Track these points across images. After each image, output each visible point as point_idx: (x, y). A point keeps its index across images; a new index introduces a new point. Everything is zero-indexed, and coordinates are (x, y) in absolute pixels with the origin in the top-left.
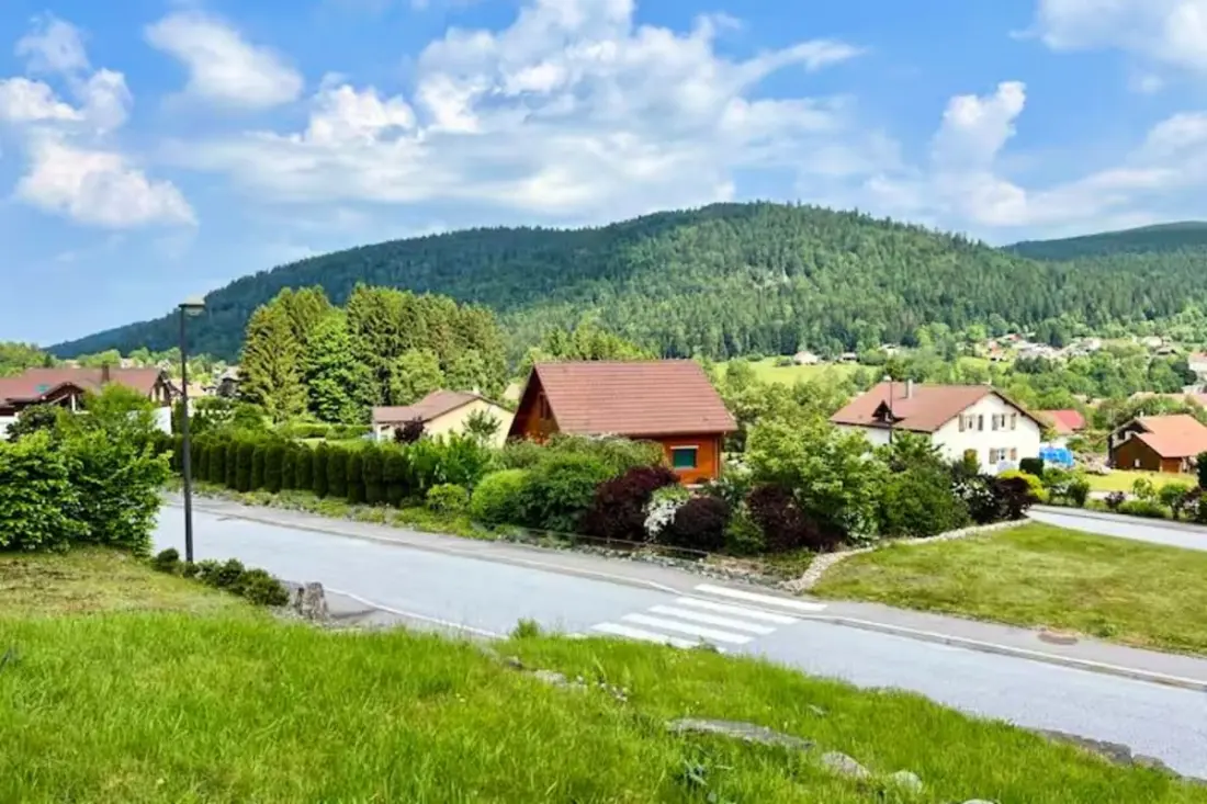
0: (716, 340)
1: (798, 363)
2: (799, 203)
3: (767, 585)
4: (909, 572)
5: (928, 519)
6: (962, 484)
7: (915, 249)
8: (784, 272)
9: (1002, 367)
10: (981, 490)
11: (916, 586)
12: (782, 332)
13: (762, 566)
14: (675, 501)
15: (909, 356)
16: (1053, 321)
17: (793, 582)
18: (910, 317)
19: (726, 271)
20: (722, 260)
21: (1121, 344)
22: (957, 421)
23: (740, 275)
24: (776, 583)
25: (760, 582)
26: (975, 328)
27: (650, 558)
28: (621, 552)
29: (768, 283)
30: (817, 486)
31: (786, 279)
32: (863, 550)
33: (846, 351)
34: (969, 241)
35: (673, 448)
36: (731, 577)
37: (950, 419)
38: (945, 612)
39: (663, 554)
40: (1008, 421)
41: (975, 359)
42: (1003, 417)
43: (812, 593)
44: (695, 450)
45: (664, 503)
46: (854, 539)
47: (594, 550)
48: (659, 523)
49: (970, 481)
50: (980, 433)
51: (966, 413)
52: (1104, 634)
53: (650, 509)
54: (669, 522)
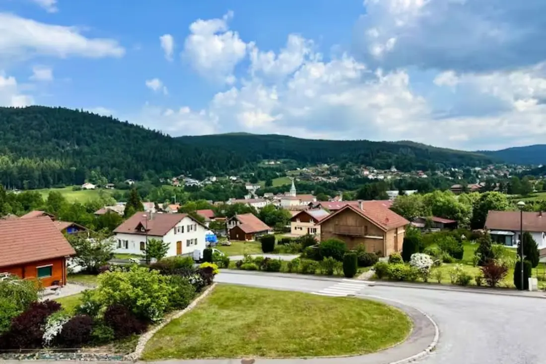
0: (38, 178)
1: (85, 189)
2: (82, 110)
3: (117, 359)
4: (183, 337)
5: (182, 301)
6: (191, 277)
7: (140, 136)
8: (75, 143)
9: (179, 189)
10: (199, 279)
11: (188, 345)
12: (75, 174)
13: (113, 349)
14: (61, 321)
15: (140, 185)
16: (198, 169)
17: (132, 354)
18: (138, 167)
19: (42, 141)
20: (40, 136)
21: (224, 179)
22: (173, 230)
23: (50, 143)
24: (122, 357)
25: (114, 358)
26: (167, 172)
27: (47, 356)
28: (28, 355)
29: (68, 148)
30: (139, 303)
31: (76, 147)
32: (159, 328)
33: (109, 183)
34: (163, 134)
35: (37, 267)
36: (97, 358)
37: (170, 230)
38: (203, 357)
39: (55, 351)
40: (193, 227)
41: (168, 186)
42: (191, 226)
43: (142, 359)
44: (51, 267)
45: (55, 323)
46: (154, 322)
47: (10, 356)
48: (53, 335)
49: (194, 275)
50: (182, 234)
51: (177, 226)
52: (263, 355)
53: (46, 328)
54: (58, 334)
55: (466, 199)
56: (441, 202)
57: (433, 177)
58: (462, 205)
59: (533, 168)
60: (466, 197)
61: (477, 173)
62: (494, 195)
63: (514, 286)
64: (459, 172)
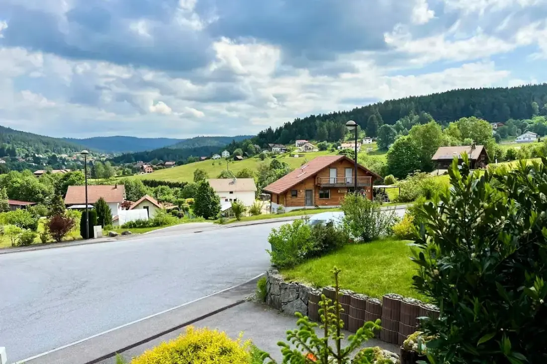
55: (48, 179)
56: (18, 183)
57: (13, 163)
58: (42, 185)
59: (115, 156)
60: (48, 177)
61: (64, 160)
62: (77, 175)
63: (82, 237)
64: (43, 159)
